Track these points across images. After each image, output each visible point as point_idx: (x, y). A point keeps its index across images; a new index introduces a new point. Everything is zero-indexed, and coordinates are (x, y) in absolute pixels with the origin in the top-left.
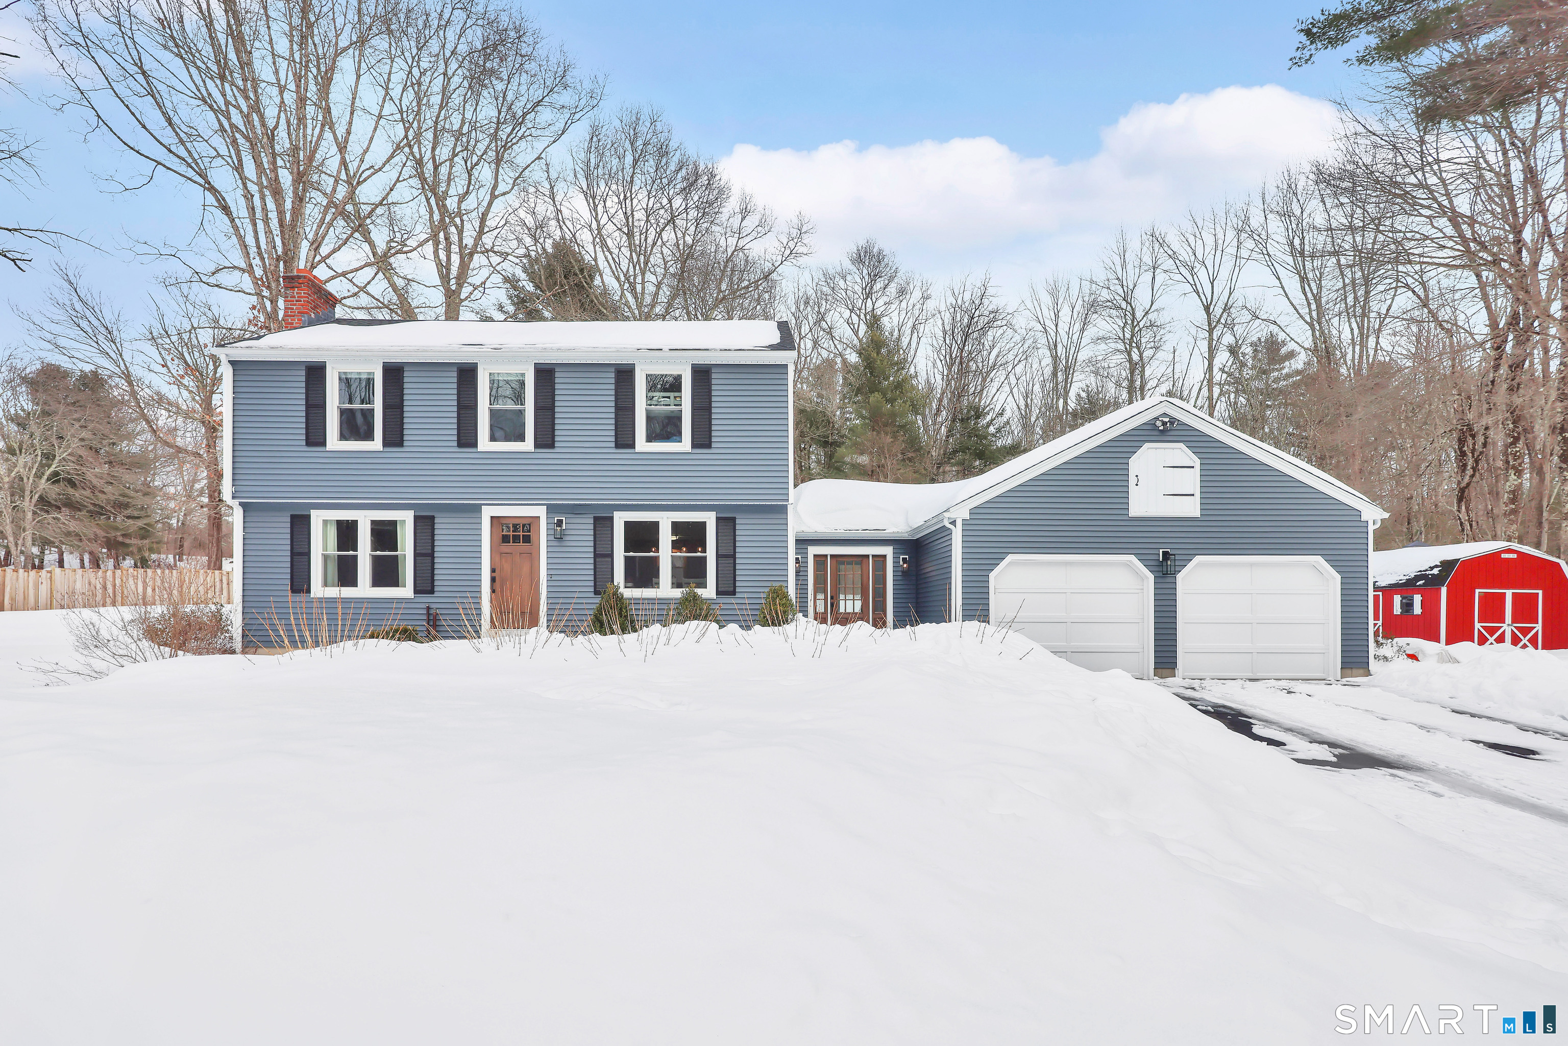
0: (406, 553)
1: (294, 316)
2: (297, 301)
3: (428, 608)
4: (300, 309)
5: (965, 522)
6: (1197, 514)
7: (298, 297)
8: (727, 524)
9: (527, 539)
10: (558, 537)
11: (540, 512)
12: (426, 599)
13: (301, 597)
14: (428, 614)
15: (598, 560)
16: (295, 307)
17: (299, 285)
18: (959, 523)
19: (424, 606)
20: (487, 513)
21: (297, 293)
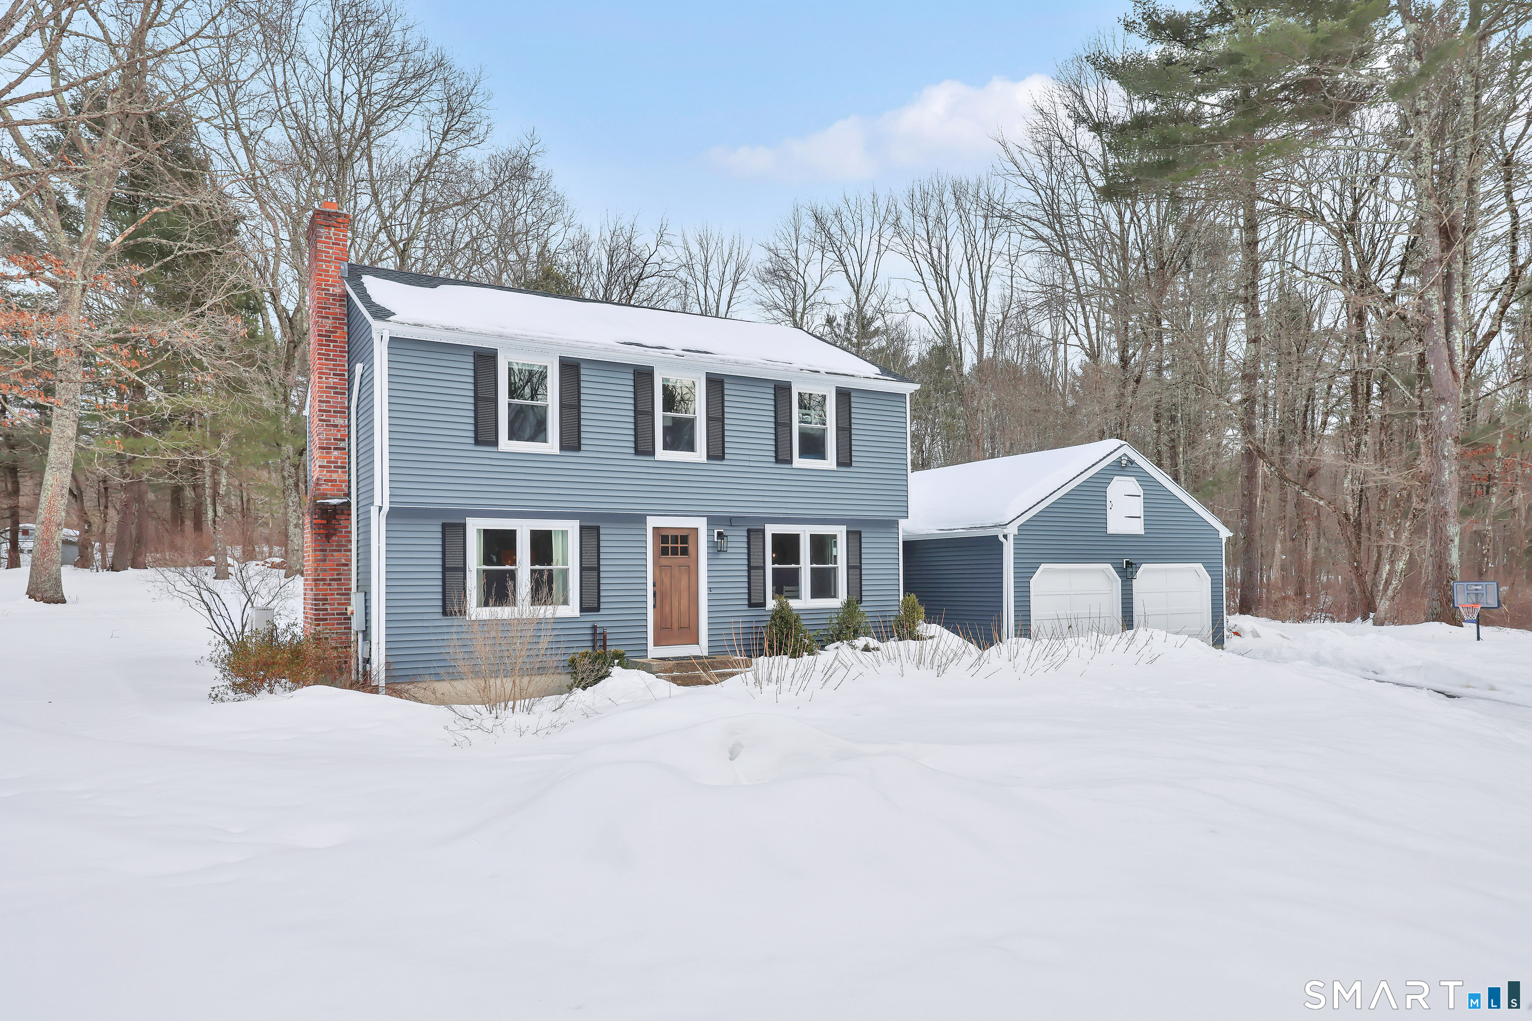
0: (570, 566)
1: (329, 262)
2: (333, 244)
3: (594, 628)
4: (338, 254)
5: (1016, 538)
6: (1143, 532)
7: (336, 239)
8: (855, 537)
9: (685, 551)
10: (717, 549)
11: (701, 524)
12: (592, 617)
13: (456, 621)
14: (594, 634)
15: (752, 572)
16: (331, 251)
17: (337, 225)
18: (1011, 538)
19: (589, 625)
20: (653, 522)
21: (334, 234)
